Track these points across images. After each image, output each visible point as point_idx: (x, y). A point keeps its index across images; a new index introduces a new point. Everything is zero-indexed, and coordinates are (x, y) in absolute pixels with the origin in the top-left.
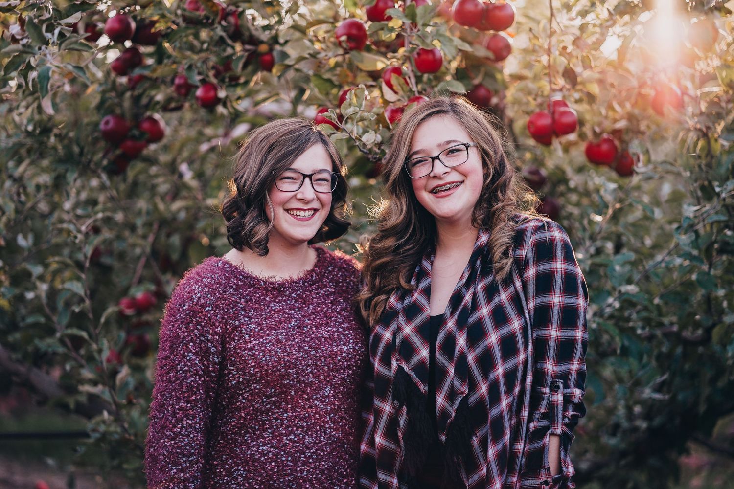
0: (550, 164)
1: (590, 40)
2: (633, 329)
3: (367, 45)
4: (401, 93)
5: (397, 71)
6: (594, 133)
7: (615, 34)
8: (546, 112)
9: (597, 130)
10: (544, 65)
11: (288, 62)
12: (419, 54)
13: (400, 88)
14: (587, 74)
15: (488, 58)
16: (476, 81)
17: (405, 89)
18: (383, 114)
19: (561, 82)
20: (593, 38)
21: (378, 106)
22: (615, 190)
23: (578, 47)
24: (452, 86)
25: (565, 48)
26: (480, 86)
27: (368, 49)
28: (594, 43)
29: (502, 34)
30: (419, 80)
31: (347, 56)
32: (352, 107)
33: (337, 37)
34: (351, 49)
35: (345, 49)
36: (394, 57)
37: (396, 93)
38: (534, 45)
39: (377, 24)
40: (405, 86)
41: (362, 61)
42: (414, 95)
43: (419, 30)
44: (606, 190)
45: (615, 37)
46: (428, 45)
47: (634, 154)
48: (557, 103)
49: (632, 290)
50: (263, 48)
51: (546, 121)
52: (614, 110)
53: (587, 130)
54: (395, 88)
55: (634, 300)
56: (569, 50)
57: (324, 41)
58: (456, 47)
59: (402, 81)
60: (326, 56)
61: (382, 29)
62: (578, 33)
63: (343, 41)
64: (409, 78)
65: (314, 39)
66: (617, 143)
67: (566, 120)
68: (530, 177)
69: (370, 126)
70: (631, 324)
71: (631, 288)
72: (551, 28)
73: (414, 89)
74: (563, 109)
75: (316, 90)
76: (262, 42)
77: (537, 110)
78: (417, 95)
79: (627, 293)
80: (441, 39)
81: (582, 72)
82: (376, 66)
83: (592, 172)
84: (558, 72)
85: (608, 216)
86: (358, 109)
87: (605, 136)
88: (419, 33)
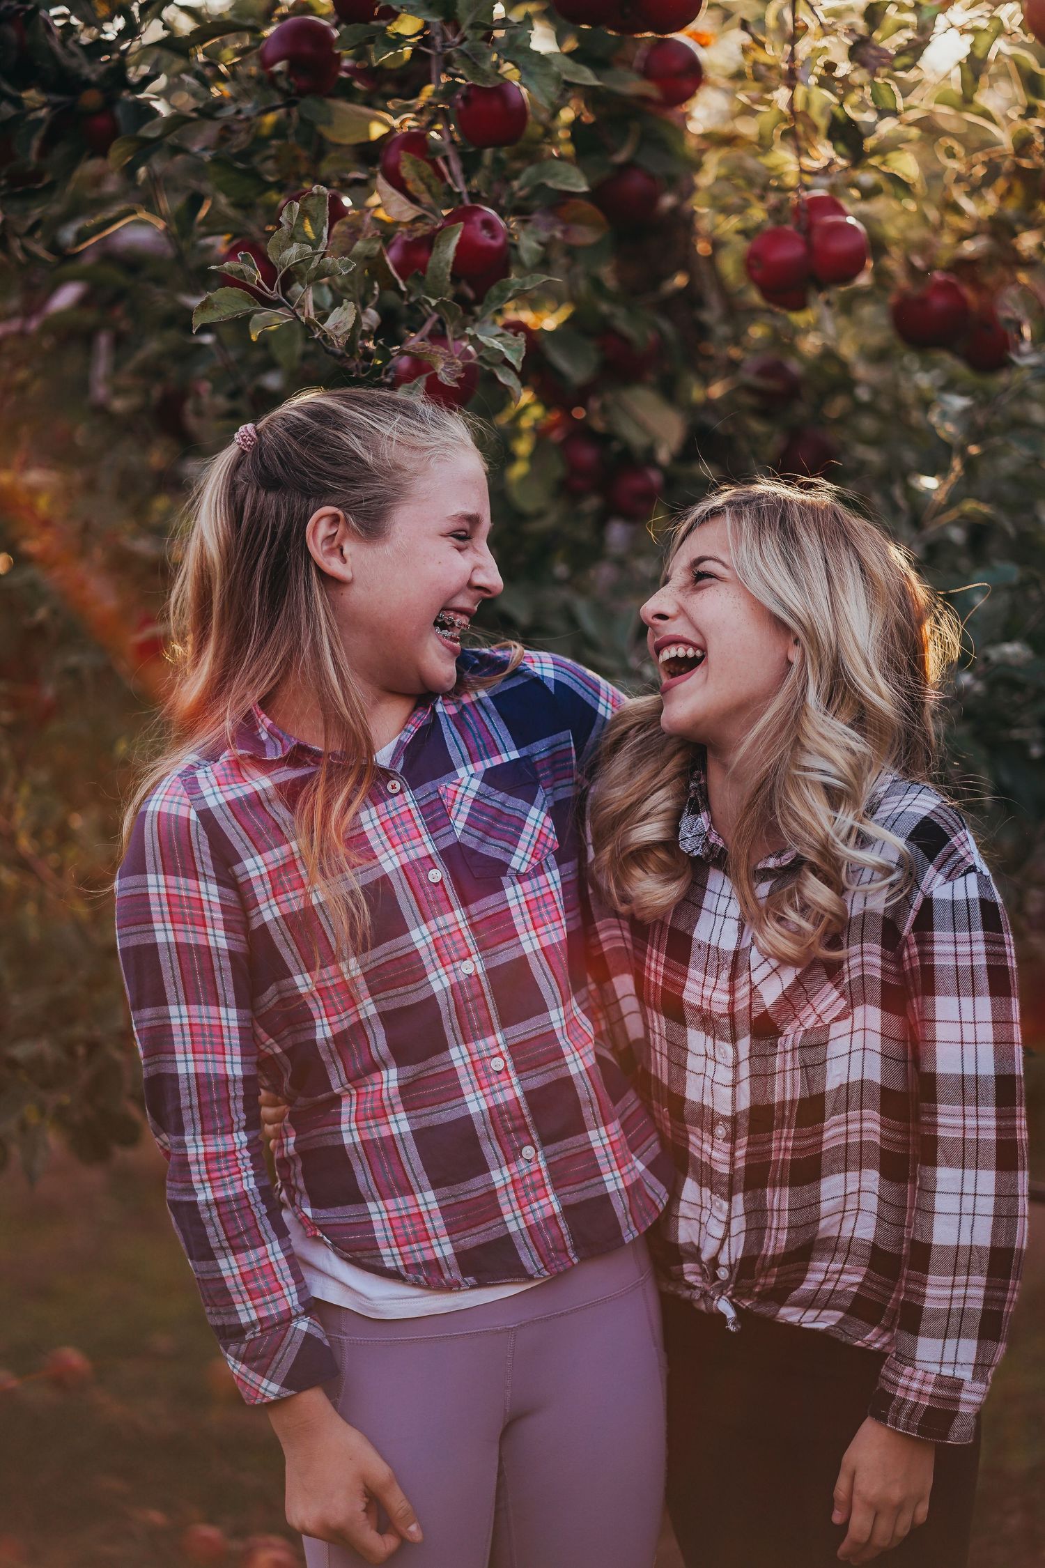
0: (811, 344)
1: (892, 42)
2: (1022, 746)
3: (342, 79)
4: (426, 198)
5: (416, 143)
6: (912, 270)
7: (952, 26)
8: (790, 227)
9: (918, 262)
10: (781, 112)
11: (150, 131)
12: (465, 98)
13: (422, 187)
14: (887, 127)
15: (645, 99)
16: (621, 157)
17: (434, 189)
18: (381, 255)
19: (824, 152)
20: (902, 38)
21: (370, 235)
22: (966, 411)
23: (864, 64)
24: (554, 176)
25: (830, 67)
26: (629, 166)
27: (346, 92)
28: (901, 52)
29: (680, 37)
30: (470, 165)
31: (295, 112)
32: (295, 245)
33: (266, 64)
34: (302, 93)
35: (285, 93)
36: (407, 109)
37: (414, 200)
38: (755, 63)
39: (360, 27)
40: (435, 183)
41: (329, 123)
42: (461, 202)
43: (464, 40)
44: (944, 415)
45: (954, 33)
46: (485, 76)
47: (1009, 321)
48: (816, 203)
49: (1016, 655)
50: (91, 99)
51: (791, 251)
52: (957, 209)
53: (893, 264)
54: (410, 187)
55: (1021, 677)
56: (839, 73)
57: (233, 76)
58: (558, 79)
59: (427, 169)
60: (239, 112)
61: (371, 40)
62: (861, 25)
63: (280, 73)
64: (446, 160)
65: (208, 72)
66: (968, 293)
67: (840, 245)
68: (760, 383)
69: (350, 287)
70: (1016, 734)
71: (1013, 650)
72: (795, 20)
73: (460, 188)
74: (830, 219)
75: (223, 200)
76: (87, 84)
77: (770, 225)
78: (467, 202)
79: (1004, 663)
80: (520, 59)
81: (876, 123)
82: (367, 131)
83: (910, 360)
84: (815, 128)
85: (952, 477)
86: (309, 249)
87: (938, 276)
88: (464, 46)
